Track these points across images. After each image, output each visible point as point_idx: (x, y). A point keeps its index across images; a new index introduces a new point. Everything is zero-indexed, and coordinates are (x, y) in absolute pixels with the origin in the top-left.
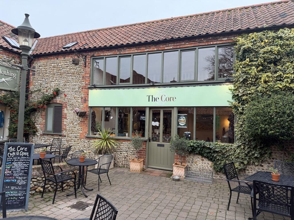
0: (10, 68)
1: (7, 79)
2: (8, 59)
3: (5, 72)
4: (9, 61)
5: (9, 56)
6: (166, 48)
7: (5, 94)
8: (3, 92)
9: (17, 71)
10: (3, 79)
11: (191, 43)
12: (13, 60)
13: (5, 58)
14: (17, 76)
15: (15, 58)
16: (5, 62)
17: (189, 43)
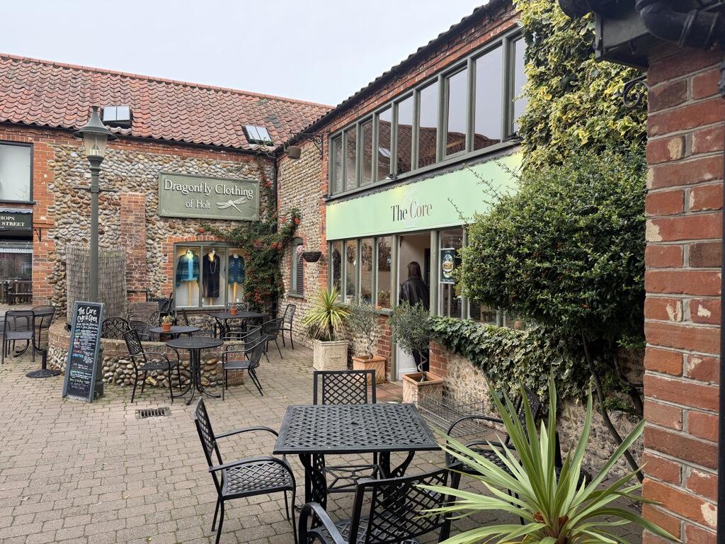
0: (241, 182)
1: (237, 201)
2: (236, 166)
3: (232, 189)
4: (238, 170)
5: (237, 160)
6: (417, 80)
7: (237, 227)
8: (233, 223)
9: (255, 185)
10: (231, 203)
11: (454, 50)
12: (247, 167)
13: (231, 165)
14: (254, 194)
15: (249, 162)
16: (231, 172)
17: (451, 51)
